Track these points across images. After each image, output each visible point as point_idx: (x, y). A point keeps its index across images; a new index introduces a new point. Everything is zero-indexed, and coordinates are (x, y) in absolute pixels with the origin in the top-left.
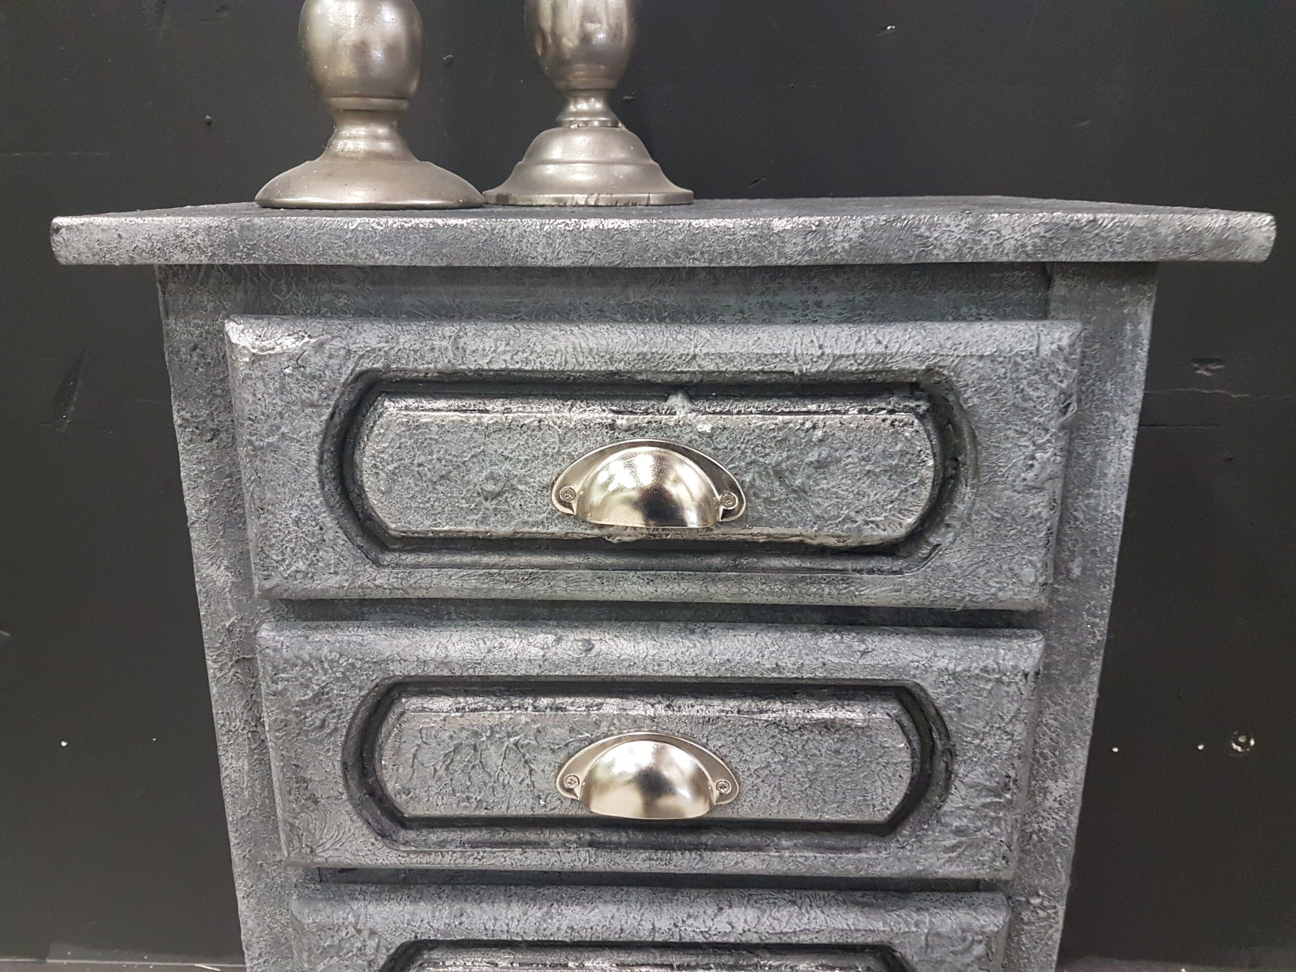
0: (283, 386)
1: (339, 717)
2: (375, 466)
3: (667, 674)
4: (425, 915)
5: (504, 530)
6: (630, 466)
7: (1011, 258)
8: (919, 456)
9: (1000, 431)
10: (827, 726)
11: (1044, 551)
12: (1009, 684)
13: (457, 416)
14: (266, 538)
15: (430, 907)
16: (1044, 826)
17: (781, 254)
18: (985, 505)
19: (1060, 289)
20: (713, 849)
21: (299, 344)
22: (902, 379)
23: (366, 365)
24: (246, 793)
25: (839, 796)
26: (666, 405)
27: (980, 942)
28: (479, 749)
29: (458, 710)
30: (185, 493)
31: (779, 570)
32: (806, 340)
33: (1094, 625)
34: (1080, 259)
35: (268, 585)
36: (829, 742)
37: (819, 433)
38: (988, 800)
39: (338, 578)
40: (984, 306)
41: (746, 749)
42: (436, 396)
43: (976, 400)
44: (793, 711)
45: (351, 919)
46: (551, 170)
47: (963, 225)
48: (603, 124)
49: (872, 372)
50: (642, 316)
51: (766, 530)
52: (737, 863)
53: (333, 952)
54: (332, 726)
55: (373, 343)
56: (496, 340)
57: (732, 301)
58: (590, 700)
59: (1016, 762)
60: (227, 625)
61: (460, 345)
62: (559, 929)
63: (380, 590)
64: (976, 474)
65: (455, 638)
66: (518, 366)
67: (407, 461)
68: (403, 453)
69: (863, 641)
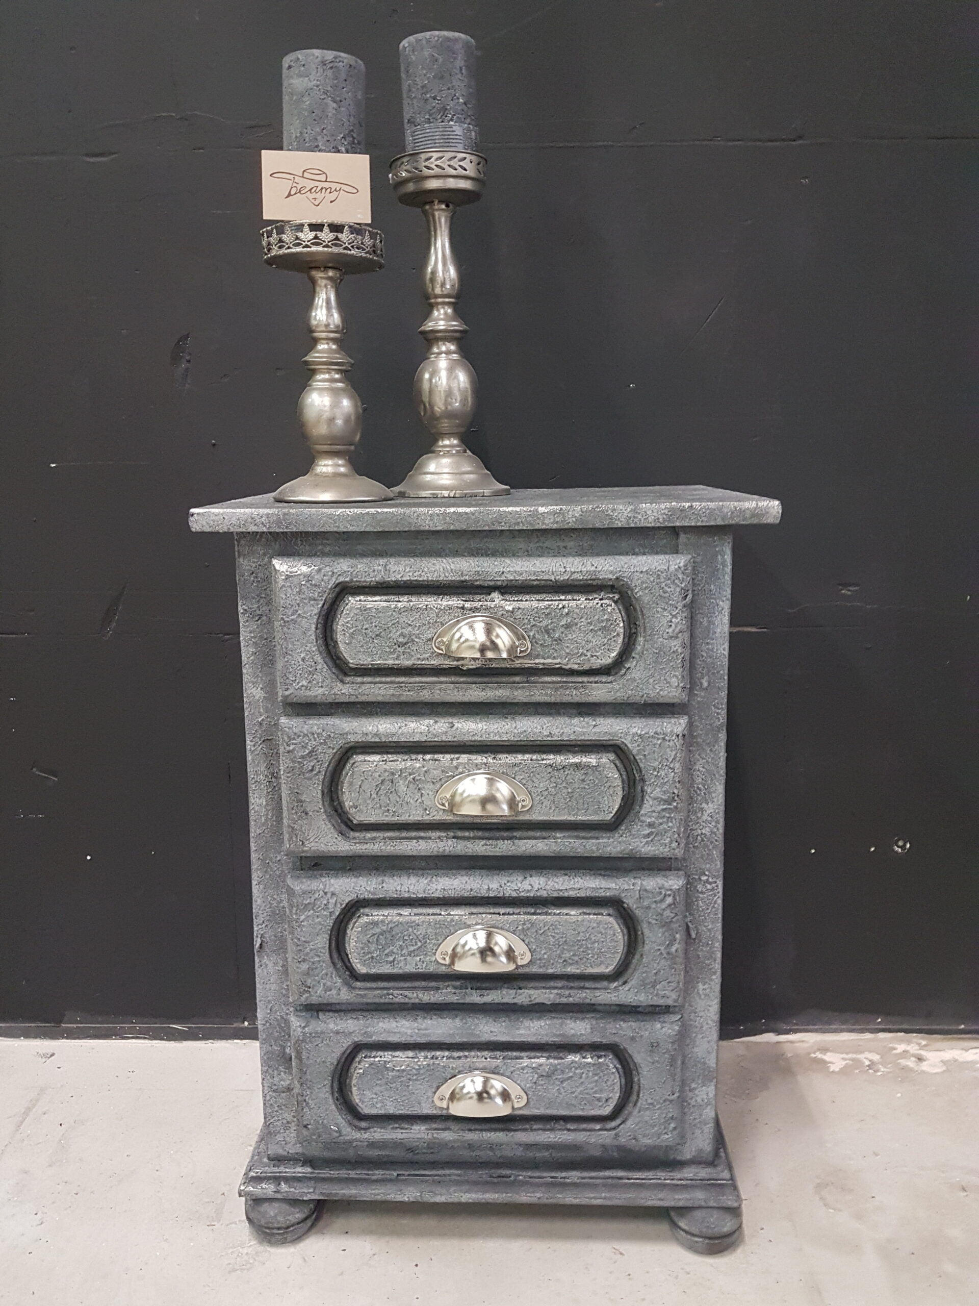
0: (300, 590)
1: (321, 764)
2: (344, 630)
3: (493, 739)
4: (362, 883)
5: (408, 663)
6: (471, 627)
7: (653, 525)
8: (615, 621)
9: (654, 608)
10: (577, 766)
11: (681, 670)
12: (669, 741)
13: (385, 604)
14: (288, 668)
15: (365, 879)
16: (704, 831)
17: (543, 523)
18: (650, 646)
19: (683, 538)
20: (520, 839)
21: (309, 569)
22: (605, 583)
23: (341, 579)
24: (263, 818)
25: (586, 806)
26: (490, 597)
27: (669, 895)
28: (395, 782)
29: (383, 761)
30: (242, 648)
31: (550, 683)
32: (558, 564)
33: (718, 714)
34: (686, 524)
35: (287, 693)
36: (579, 775)
37: (566, 610)
38: (665, 807)
39: (323, 689)
40: (646, 548)
41: (535, 780)
42: (375, 595)
43: (641, 593)
44: (560, 759)
45: (321, 886)
46: (428, 478)
47: (629, 510)
48: (458, 452)
49: (591, 580)
50: (478, 554)
51: (542, 661)
52: (532, 846)
53: (310, 907)
54: (317, 770)
55: (345, 568)
56: (405, 566)
57: (522, 546)
58: (453, 756)
59: (677, 785)
60: (260, 720)
61: (388, 568)
62: (436, 890)
63: (344, 696)
64: (645, 631)
65: (382, 722)
66: (416, 578)
67: (359, 628)
68: (358, 623)
69: (595, 720)
